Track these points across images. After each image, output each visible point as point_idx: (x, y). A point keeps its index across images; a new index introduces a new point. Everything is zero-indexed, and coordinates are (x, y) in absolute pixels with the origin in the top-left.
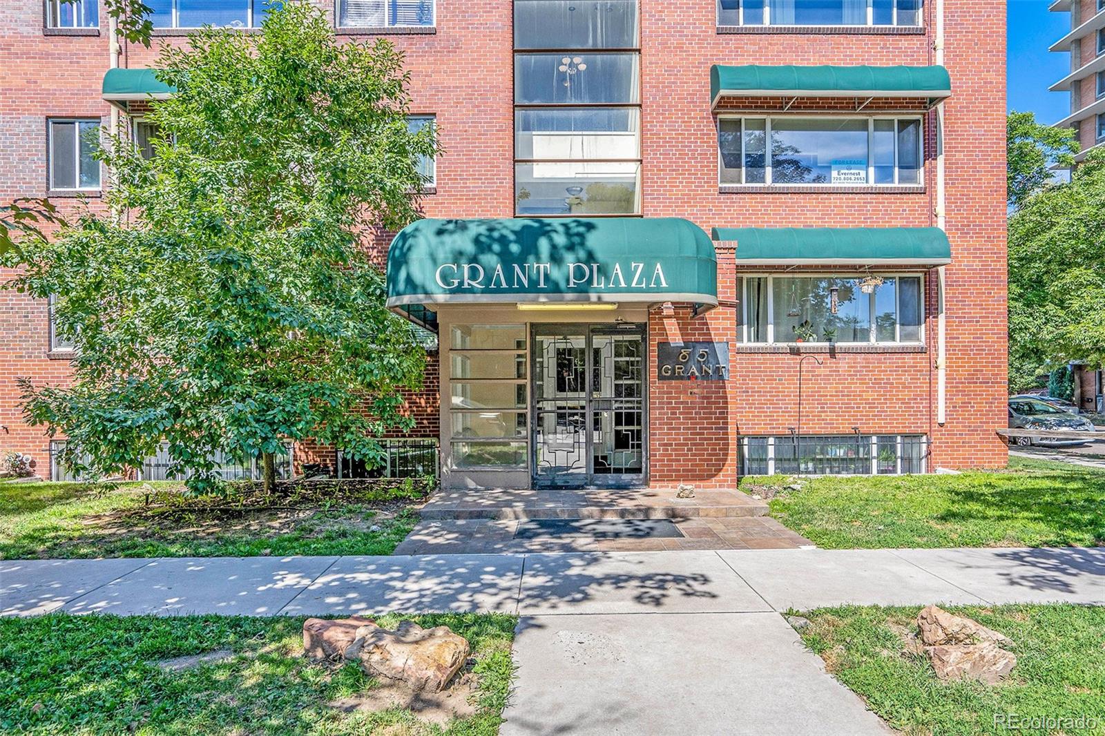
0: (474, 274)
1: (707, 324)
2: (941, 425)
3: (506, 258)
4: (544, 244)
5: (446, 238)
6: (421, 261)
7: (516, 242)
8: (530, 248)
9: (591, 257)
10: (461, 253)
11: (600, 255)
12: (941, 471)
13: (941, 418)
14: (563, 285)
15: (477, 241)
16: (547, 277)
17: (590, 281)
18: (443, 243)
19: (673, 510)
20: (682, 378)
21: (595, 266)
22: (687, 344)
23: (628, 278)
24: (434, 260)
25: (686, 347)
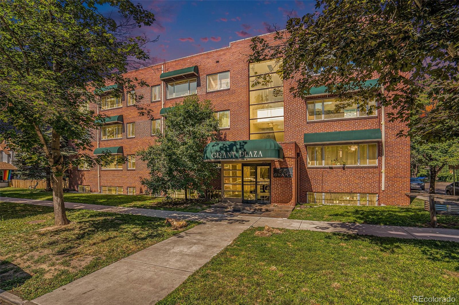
0: (219, 155)
1: (286, 163)
2: (383, 191)
3: (226, 151)
4: (234, 148)
5: (214, 147)
6: (209, 152)
7: (228, 148)
8: (231, 149)
9: (245, 150)
10: (217, 151)
11: (247, 150)
12: (382, 205)
13: (383, 189)
14: (238, 157)
15: (220, 148)
16: (235, 155)
17: (244, 156)
18: (213, 148)
19: (267, 209)
20: (280, 177)
21: (245, 152)
22: (281, 168)
23: (253, 155)
24: (212, 153)
25: (281, 169)
